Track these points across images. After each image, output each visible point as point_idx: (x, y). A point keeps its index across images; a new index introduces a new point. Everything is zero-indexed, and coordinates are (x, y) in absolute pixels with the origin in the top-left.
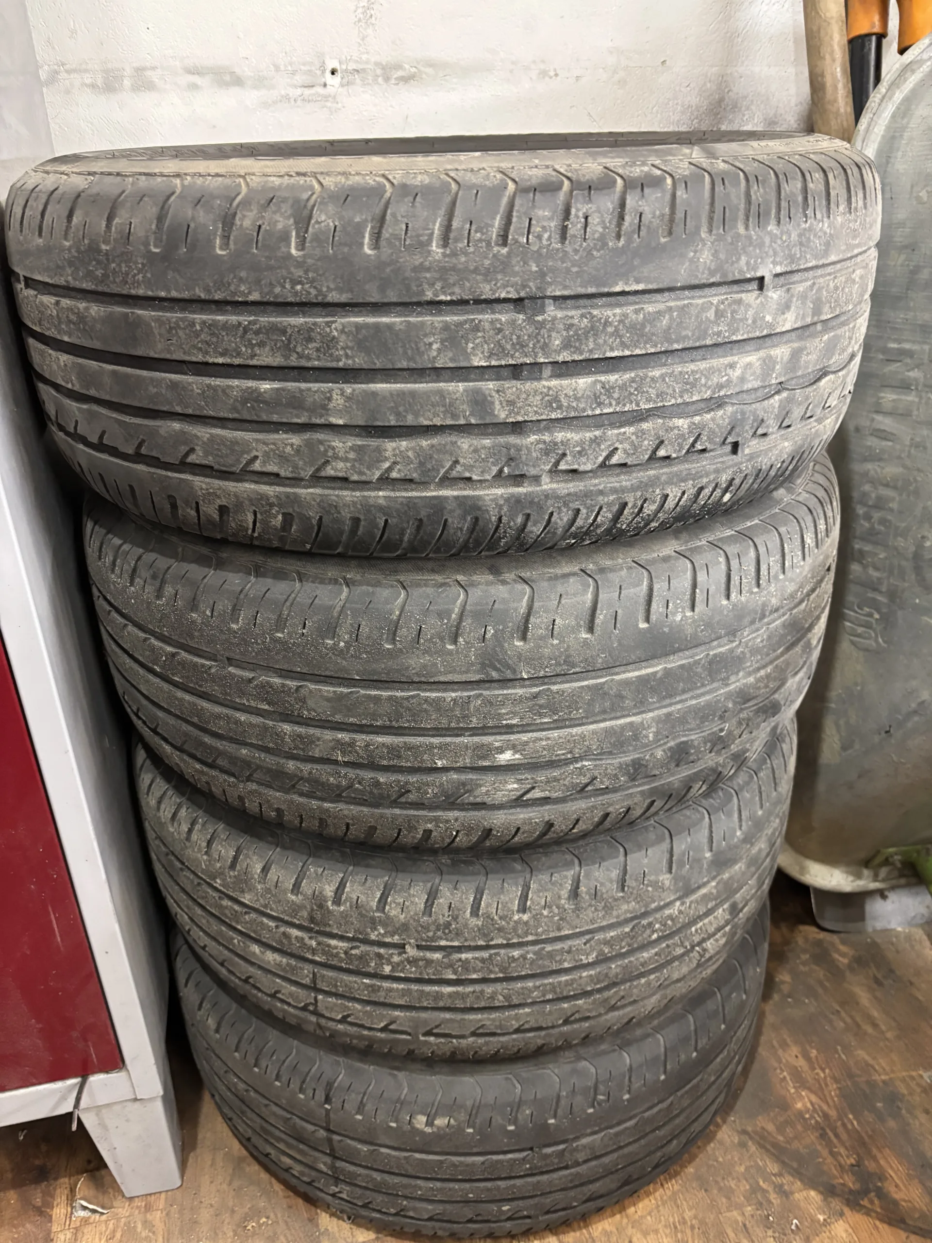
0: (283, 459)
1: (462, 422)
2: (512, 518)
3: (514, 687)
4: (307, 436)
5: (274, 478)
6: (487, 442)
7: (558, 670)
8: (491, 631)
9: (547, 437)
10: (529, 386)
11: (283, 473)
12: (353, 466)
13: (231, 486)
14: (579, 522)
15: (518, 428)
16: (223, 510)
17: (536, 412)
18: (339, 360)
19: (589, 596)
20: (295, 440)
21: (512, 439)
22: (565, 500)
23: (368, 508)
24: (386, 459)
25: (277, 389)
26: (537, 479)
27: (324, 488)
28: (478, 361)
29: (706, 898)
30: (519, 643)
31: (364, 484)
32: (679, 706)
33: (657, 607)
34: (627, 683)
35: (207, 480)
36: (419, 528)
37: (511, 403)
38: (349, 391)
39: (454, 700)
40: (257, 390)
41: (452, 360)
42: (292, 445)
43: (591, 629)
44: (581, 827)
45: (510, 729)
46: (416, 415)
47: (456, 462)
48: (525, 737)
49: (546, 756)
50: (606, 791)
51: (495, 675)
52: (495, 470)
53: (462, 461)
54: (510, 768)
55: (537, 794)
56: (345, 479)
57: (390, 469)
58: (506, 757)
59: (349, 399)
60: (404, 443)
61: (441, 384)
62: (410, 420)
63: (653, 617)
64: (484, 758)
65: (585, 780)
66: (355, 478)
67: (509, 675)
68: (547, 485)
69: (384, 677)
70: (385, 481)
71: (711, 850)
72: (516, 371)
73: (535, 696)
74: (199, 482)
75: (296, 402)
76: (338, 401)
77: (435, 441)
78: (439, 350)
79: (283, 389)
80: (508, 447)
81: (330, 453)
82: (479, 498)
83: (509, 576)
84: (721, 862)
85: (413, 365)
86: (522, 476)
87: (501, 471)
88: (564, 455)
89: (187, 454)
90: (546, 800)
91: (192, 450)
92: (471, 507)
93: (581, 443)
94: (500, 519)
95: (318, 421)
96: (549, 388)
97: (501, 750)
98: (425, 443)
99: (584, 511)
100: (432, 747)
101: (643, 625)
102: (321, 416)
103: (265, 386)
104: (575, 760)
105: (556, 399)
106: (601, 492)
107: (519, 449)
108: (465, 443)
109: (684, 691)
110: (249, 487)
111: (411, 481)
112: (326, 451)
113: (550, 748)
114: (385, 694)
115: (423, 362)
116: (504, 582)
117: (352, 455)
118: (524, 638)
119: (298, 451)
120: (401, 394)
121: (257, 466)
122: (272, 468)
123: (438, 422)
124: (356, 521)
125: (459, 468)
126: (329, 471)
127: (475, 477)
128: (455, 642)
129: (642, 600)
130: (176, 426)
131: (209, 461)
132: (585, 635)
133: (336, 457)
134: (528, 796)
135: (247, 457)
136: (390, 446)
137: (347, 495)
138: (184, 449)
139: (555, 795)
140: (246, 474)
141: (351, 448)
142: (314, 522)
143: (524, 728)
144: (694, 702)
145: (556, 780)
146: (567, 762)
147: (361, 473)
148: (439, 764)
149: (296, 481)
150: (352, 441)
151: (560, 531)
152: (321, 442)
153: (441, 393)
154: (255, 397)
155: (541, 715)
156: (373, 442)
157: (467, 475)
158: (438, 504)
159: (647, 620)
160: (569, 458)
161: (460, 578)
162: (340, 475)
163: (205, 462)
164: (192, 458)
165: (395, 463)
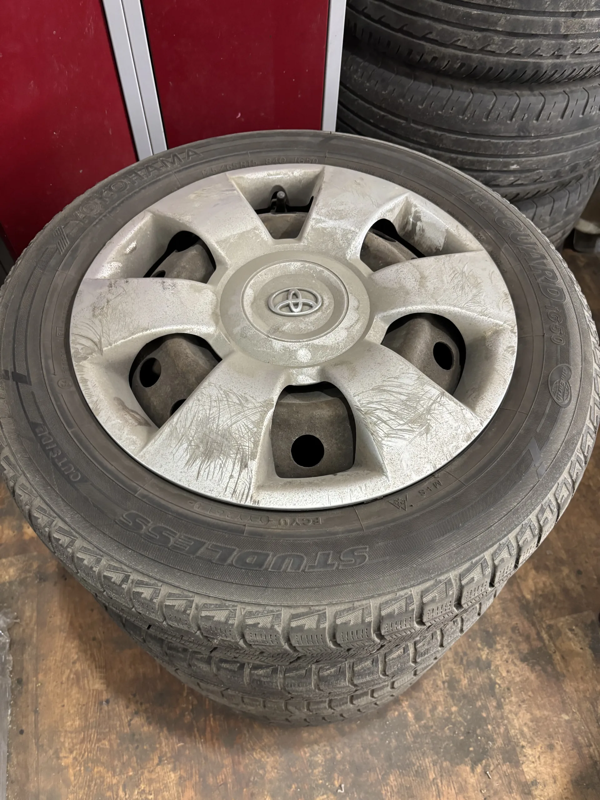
0: (471, 41)
1: (547, 33)
2: (551, 72)
3: (526, 139)
4: (485, 33)
5: (464, 49)
6: (553, 42)
7: (546, 133)
8: (526, 116)
9: (575, 41)
10: (577, 20)
11: (469, 47)
12: (499, 47)
13: (443, 49)
14: (574, 74)
15: (566, 37)
16: (435, 59)
17: (575, 31)
18: (509, 5)
19: (565, 104)
20: (479, 35)
21: (563, 41)
22: (572, 65)
23: (498, 64)
24: (513, 46)
25: (479, 14)
26: (565, 57)
27: (483, 54)
28: (562, 10)
29: (558, 227)
30: (535, 122)
31: (499, 55)
32: (581, 149)
33: (588, 109)
34: (567, 139)
35: (433, 45)
36: (514, 73)
37: (568, 27)
38: (509, 18)
39: (503, 144)
40: (470, 13)
41: (552, 9)
42: (477, 37)
43: (562, 117)
44: (529, 195)
45: (519, 156)
46: (531, 30)
47: (539, 49)
48: (523, 159)
49: (528, 167)
50: (544, 182)
51: (522, 134)
52: (552, 52)
53: (541, 48)
54: (514, 171)
55: (519, 182)
56: (493, 52)
57: (513, 50)
58: (514, 167)
59: (507, 21)
60: (522, 40)
61: (544, 17)
62: (528, 31)
63: (585, 113)
64: (505, 167)
65: (538, 177)
66: (498, 52)
67: (527, 134)
68: (568, 59)
69: (479, 133)
70: (510, 54)
71: (566, 208)
72: (573, 15)
73: (533, 143)
74: (428, 46)
75: (485, 20)
76: (503, 21)
77: (534, 40)
78: (549, 4)
79: (482, 14)
80: (560, 44)
81: (492, 41)
82: (542, 63)
83: (536, 92)
84: (568, 213)
85: (537, 10)
86: (561, 55)
87: (554, 53)
88: (579, 48)
89: (427, 34)
90: (521, 185)
91: (431, 33)
92: (538, 67)
93: (586, 44)
94: (546, 72)
95: (492, 28)
96: (584, 21)
97: (513, 164)
98: (530, 41)
99: (577, 70)
100: (487, 162)
101: (581, 116)
102: (494, 27)
103: (475, 12)
104: (537, 169)
105: (584, 26)
106: (586, 63)
107: (564, 45)
108: (545, 42)
109: (585, 143)
110: (451, 51)
111: (519, 55)
112: (490, 40)
113: (531, 164)
114: (477, 139)
115: (541, 9)
116: (535, 95)
117: (500, 43)
118: (537, 120)
119: (479, 39)
120: (528, 21)
121: (459, 43)
122: (465, 45)
123: (538, 33)
124: (491, 69)
125: (539, 51)
126: (489, 48)
127: (544, 55)
128: (511, 120)
129: (583, 106)
130: (427, 21)
131: (438, 38)
132: (559, 119)
133: (493, 43)
134: (516, 183)
135: (456, 39)
136: (516, 41)
137: (492, 58)
138: (427, 31)
139: (526, 183)
140: (453, 45)
141: (501, 40)
142: (473, 67)
143: (523, 156)
144: (586, 147)
145: (528, 177)
146: (534, 170)
147: (501, 50)
148: (488, 168)
149: (472, 51)
150: (502, 37)
151: (565, 77)
152: (490, 37)
153: (543, 22)
154: (469, 15)
155: (533, 151)
156: (510, 39)
157: (541, 54)
158: (526, 64)
159: (583, 114)
160: (580, 49)
161: (518, 92)
162: (492, 50)
163: (436, 38)
164: (430, 36)
165: (516, 48)
